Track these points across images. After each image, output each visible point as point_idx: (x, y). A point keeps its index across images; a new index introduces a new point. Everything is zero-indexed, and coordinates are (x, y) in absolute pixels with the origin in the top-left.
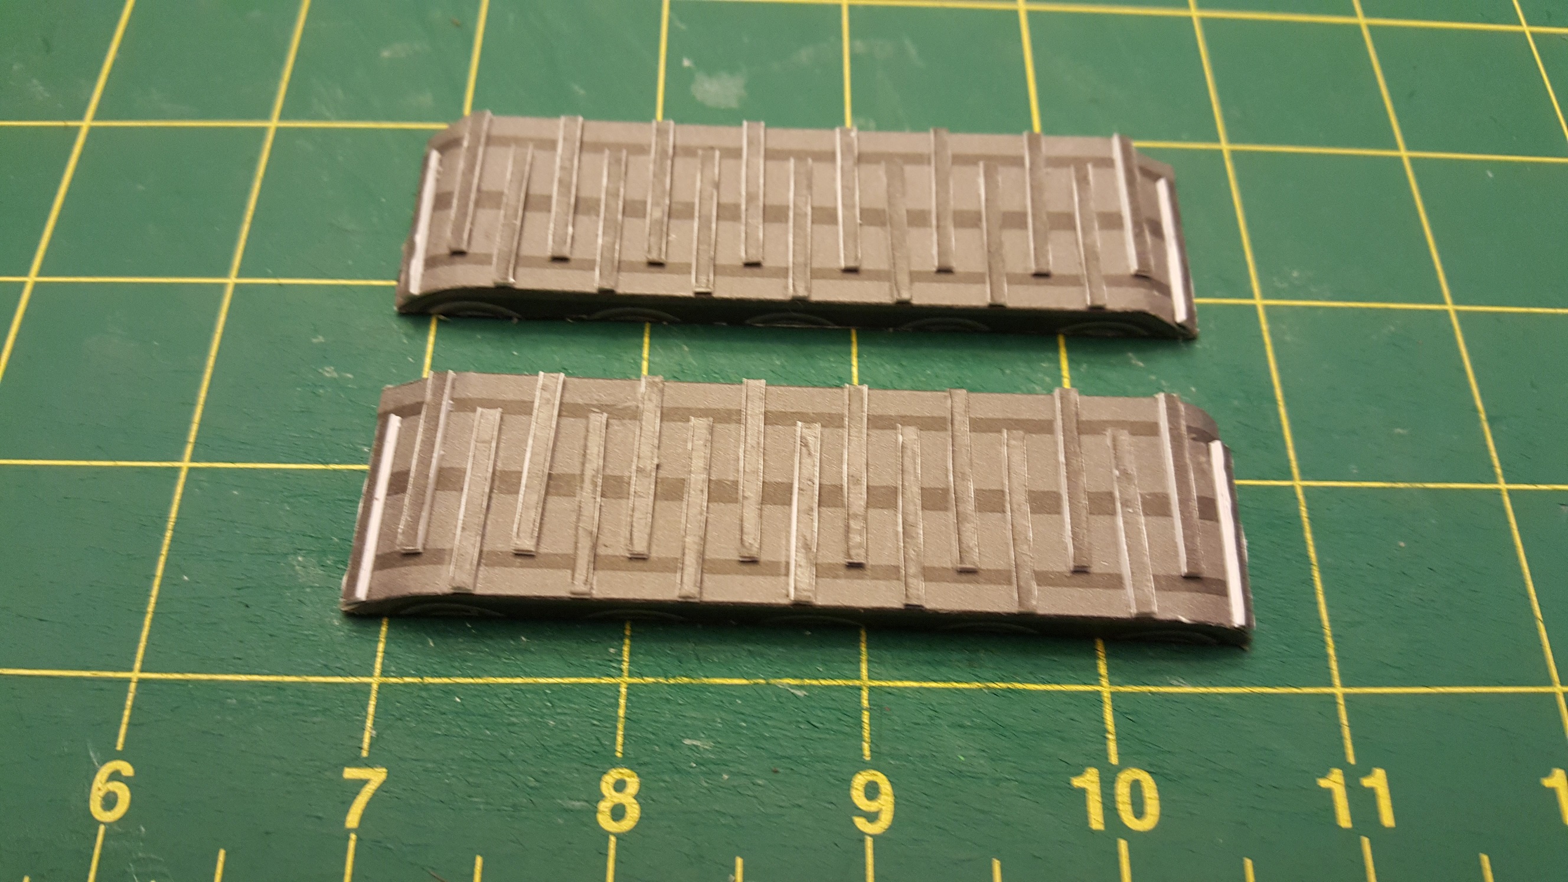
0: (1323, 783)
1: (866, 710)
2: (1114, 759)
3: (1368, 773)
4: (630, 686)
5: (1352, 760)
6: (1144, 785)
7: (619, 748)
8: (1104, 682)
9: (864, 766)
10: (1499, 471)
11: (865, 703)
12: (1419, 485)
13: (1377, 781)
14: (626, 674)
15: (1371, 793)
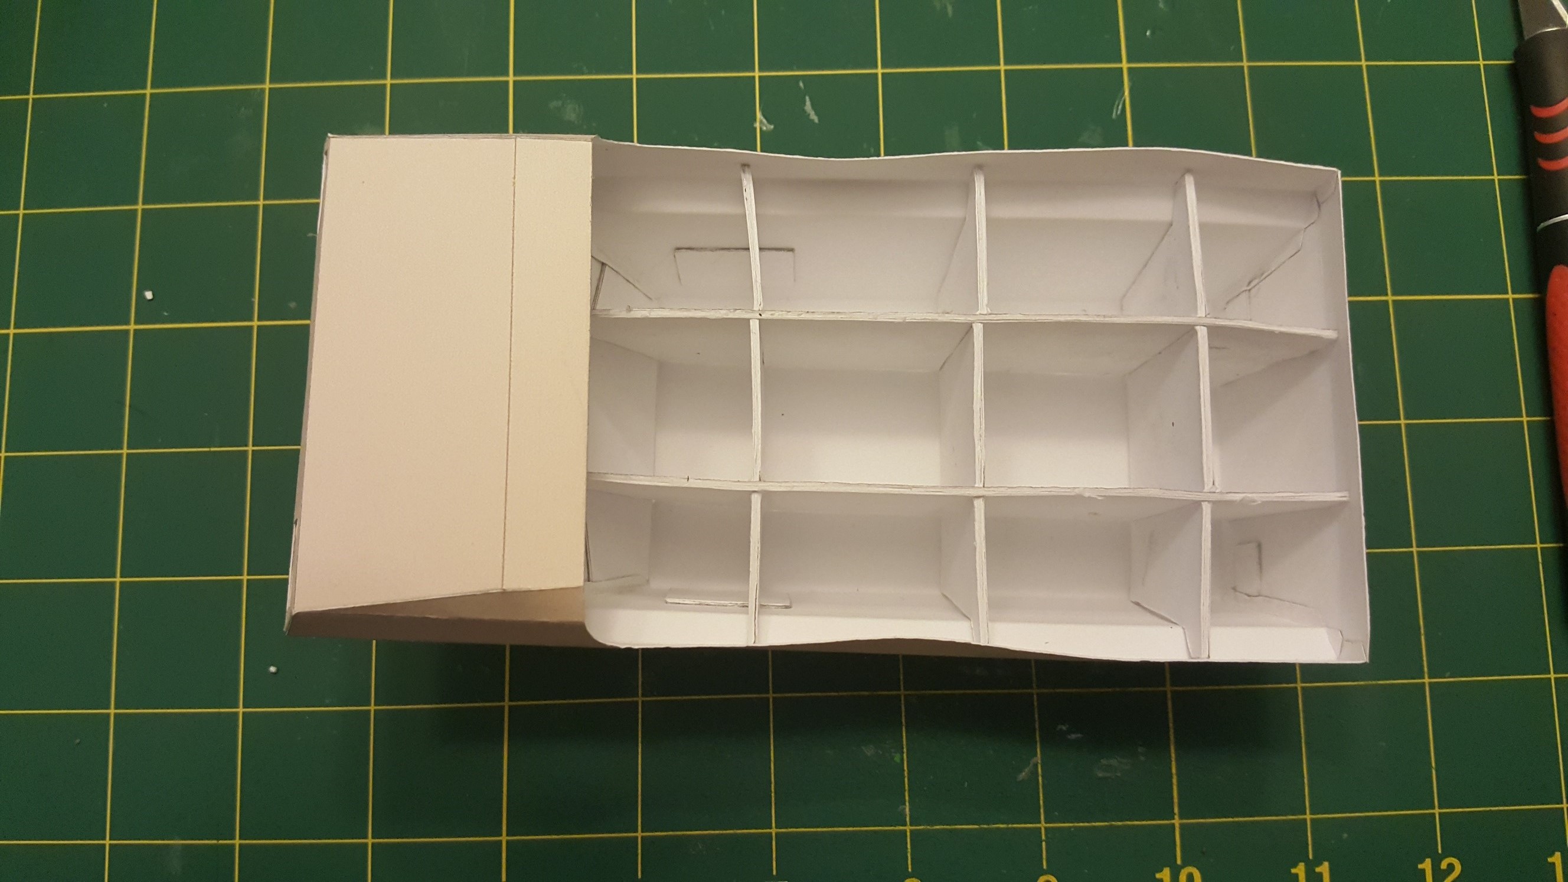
0: (1293, 871)
1: (1044, 841)
2: (1179, 862)
3: (1320, 864)
4: (911, 831)
5: (1311, 857)
6: (1195, 875)
7: (910, 866)
8: (1176, 817)
9: (1045, 873)
10: (1426, 669)
11: (1043, 837)
12: (1374, 682)
13: (1324, 869)
14: (908, 823)
15: (1321, 875)
